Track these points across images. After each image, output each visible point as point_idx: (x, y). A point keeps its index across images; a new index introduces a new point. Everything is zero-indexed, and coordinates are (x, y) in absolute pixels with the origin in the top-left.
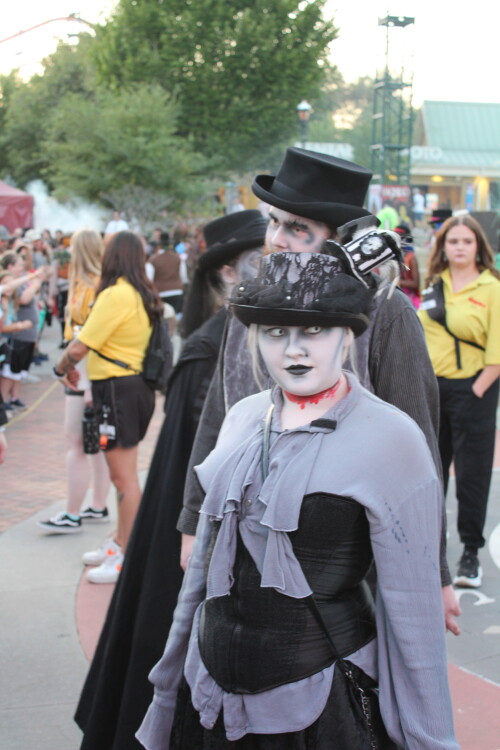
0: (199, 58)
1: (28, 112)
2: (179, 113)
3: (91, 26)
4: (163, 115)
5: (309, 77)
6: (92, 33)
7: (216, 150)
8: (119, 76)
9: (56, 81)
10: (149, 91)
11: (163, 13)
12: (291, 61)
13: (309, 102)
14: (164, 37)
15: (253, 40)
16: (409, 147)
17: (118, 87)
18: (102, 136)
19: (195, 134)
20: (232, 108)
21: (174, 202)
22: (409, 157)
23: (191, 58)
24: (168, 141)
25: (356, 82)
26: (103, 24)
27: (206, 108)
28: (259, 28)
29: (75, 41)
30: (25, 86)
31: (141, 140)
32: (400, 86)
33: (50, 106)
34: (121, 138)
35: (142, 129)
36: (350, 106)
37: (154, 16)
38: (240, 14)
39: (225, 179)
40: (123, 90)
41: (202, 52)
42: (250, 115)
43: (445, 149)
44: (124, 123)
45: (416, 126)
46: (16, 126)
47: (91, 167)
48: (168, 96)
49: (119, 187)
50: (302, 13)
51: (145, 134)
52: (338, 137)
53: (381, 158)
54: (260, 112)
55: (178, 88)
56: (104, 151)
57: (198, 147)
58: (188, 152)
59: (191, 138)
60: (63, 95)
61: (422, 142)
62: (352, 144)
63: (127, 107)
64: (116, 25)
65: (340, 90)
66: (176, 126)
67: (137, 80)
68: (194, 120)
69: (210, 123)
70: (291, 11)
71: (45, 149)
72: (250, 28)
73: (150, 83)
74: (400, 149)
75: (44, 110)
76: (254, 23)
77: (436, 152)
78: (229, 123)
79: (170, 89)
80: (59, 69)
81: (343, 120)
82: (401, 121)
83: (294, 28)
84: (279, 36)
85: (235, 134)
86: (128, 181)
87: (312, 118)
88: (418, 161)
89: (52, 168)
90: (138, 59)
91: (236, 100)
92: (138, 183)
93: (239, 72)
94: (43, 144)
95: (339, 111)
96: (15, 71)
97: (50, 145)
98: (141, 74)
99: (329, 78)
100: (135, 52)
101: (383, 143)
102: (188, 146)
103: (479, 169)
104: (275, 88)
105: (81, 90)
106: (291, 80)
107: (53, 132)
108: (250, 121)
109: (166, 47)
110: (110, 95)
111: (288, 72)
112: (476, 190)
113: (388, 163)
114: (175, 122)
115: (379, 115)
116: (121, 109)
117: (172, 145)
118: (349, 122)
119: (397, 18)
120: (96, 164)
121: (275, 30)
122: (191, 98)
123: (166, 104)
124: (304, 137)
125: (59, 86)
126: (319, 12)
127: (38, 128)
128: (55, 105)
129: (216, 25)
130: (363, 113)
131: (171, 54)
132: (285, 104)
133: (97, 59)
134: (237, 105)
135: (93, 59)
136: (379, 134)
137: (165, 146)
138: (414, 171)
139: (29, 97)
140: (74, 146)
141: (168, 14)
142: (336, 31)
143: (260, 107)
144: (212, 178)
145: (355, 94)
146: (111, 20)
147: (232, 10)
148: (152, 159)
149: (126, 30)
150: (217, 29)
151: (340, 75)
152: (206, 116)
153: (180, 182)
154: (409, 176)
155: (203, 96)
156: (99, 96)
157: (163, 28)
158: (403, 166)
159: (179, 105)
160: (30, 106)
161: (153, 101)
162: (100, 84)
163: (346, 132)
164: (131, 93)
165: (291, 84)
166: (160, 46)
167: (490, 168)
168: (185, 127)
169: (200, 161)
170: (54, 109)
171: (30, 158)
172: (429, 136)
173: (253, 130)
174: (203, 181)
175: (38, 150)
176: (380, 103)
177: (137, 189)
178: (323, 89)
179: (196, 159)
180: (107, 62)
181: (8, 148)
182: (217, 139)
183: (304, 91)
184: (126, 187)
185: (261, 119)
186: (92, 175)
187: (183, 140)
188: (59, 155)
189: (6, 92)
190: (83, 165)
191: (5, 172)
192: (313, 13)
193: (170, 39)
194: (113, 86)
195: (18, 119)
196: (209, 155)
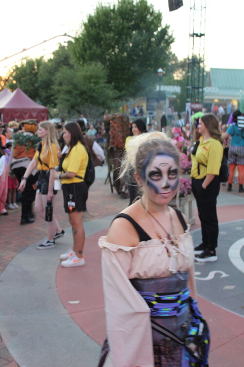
0: (117, 50)
1: (47, 74)
2: (108, 74)
3: (72, 38)
4: (101, 74)
5: (162, 58)
6: (73, 41)
7: (123, 89)
8: (84, 59)
9: (58, 61)
10: (96, 65)
11: (101, 32)
12: (155, 52)
13: (163, 69)
14: (102, 42)
15: (139, 43)
16: (203, 87)
17: (83, 63)
18: (76, 83)
19: (115, 82)
20: (130, 71)
22: (203, 92)
23: (113, 51)
24: (103, 85)
25: (183, 60)
26: (77, 37)
27: (119, 71)
28: (142, 38)
29: (66, 45)
30: (45, 63)
31: (92, 85)
32: (200, 61)
33: (56, 71)
34: (84, 84)
35: (92, 80)
36: (181, 71)
37: (98, 34)
38: (134, 32)
39: (127, 101)
40: (85, 64)
41: (118, 48)
42: (138, 74)
43: (219, 88)
44: (85, 78)
45: (207, 79)
46: (42, 80)
47: (72, 96)
48: (103, 66)
49: (83, 104)
50: (159, 32)
51: (94, 83)
52: (175, 83)
53: (191, 92)
54: (142, 73)
55: (108, 64)
56: (77, 89)
57: (116, 88)
58: (111, 90)
59: (113, 84)
60: (61, 67)
61: (210, 85)
62: (181, 86)
63: (87, 71)
64: (83, 38)
65: (176, 64)
66: (107, 79)
67: (91, 60)
68: (114, 77)
69: (121, 77)
70: (155, 31)
71: (53, 89)
72: (138, 38)
73: (96, 61)
74: (198, 88)
75: (53, 73)
76: (139, 36)
77: (216, 89)
78: (129, 77)
79: (103, 63)
80: (59, 56)
81: (177, 76)
82: (199, 77)
83: (156, 38)
84: (150, 41)
85: (131, 82)
86: (87, 102)
87: (164, 75)
88: (208, 93)
89: (56, 97)
90: (92, 52)
91: (132, 68)
92: (91, 103)
93: (133, 56)
94: (53, 87)
95: (176, 72)
96: (42, 57)
97: (56, 87)
98: (93, 58)
99: (172, 59)
100: (90, 48)
101: (192, 85)
102: (112, 87)
103: (234, 96)
104: (148, 63)
105: (68, 64)
106: (155, 59)
107: (57, 82)
108: (138, 77)
109: (103, 46)
110: (80, 67)
111: (154, 56)
113: (194, 94)
114: (107, 77)
116: (84, 73)
117: (105, 87)
118: (180, 77)
119: (197, 34)
120: (74, 95)
121: (148, 39)
122: (113, 67)
123: (103, 70)
124: (160, 83)
125: (59, 63)
126: (166, 31)
127: (51, 80)
128: (58, 71)
129: (124, 37)
130: (185, 73)
131: (105, 49)
132: (153, 70)
133: (75, 51)
134: (132, 70)
135: (73, 52)
136: (190, 82)
137: (102, 87)
138: (206, 97)
139: (47, 68)
140: (65, 88)
141: (104, 32)
142: (174, 39)
143: (142, 71)
144: (122, 101)
145: (183, 65)
146: (81, 36)
147: (130, 31)
148: (97, 93)
149: (87, 40)
150: (124, 39)
151: (176, 57)
152: (120, 75)
153: (108, 102)
154: (203, 99)
155: (119, 67)
156: (76, 67)
157: (102, 39)
158: (201, 95)
159: (108, 70)
160: (48, 71)
161: (97, 68)
162: (76, 62)
163: (178, 81)
164: (88, 65)
165: (155, 61)
166: (101, 46)
167: (238, 96)
168: (111, 79)
169: (117, 93)
170: (58, 73)
171: (47, 93)
172: (213, 83)
174: (118, 102)
175: (50, 89)
176: (190, 69)
177: (90, 105)
178: (170, 64)
179: (115, 93)
180: (79, 53)
181: (39, 88)
182: (124, 84)
183: (160, 64)
184: (86, 104)
186: (72, 100)
187: (110, 85)
188: (59, 91)
189: (38, 66)
190: (69, 96)
191: (37, 98)
192: (164, 32)
193: (105, 43)
194: (81, 63)
195: (42, 76)
196: (121, 91)
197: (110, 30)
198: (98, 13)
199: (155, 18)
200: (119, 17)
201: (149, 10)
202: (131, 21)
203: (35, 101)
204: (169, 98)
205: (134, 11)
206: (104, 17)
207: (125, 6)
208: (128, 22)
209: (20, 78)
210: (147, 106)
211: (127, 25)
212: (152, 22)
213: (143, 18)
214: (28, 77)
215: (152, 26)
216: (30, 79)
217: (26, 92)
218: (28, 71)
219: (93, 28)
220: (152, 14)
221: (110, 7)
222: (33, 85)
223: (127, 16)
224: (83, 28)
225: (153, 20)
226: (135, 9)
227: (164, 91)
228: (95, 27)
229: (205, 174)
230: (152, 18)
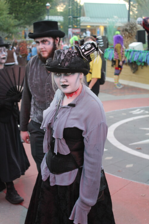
2: (9, 7)
4: (4, 7)
7: (21, 19)
13: (49, 3)
16: (80, 17)
19: (15, 14)
20: (26, 5)
21: (9, 35)
22: (80, 20)
24: (7, 16)
27: (18, 5)
36: (62, 5)
39: (25, 27)
42: (32, 7)
43: (91, 17)
45: (82, 11)
48: (5, 1)
52: (59, 14)
53: (72, 20)
54: (35, 6)
57: (16, 18)
58: (13, 19)
59: (14, 15)
61: (84, 15)
62: (63, 16)
68: (14, 9)
69: (19, 10)
74: (77, 17)
77: (88, 18)
78: (25, 10)
81: (60, 9)
82: (77, 9)
85: (27, 14)
87: (51, 8)
88: (83, 21)
91: (27, 3)
95: (58, 6)
101: (72, 15)
102: (12, 17)
103: (101, 23)
108: (32, 9)
112: (100, 30)
113: (74, 22)
114: (8, 10)
115: (71, 7)
117: (8, 17)
118: (62, 9)
122: (13, 2)
123: (5, 4)
124: (48, 14)
130: (66, 7)
132: (42, 4)
134: (27, 4)
136: (71, 13)
137: (6, 17)
138: (82, 24)
143: (35, 5)
144: (21, 27)
148: (2, 22)
152: (18, 8)
153: (11, 28)
154: (80, 26)
155: (17, 2)
158: (78, 23)
159: (9, 4)
163: (61, 13)
167: (104, 23)
168: (11, 11)
169: (17, 22)
172: (86, 14)
173: (33, 12)
174: (18, 28)
176: (71, 4)
179: (16, 21)
182: (22, 15)
185: (35, 9)
187: (11, 15)
196: (19, 20)
229: (90, 79)
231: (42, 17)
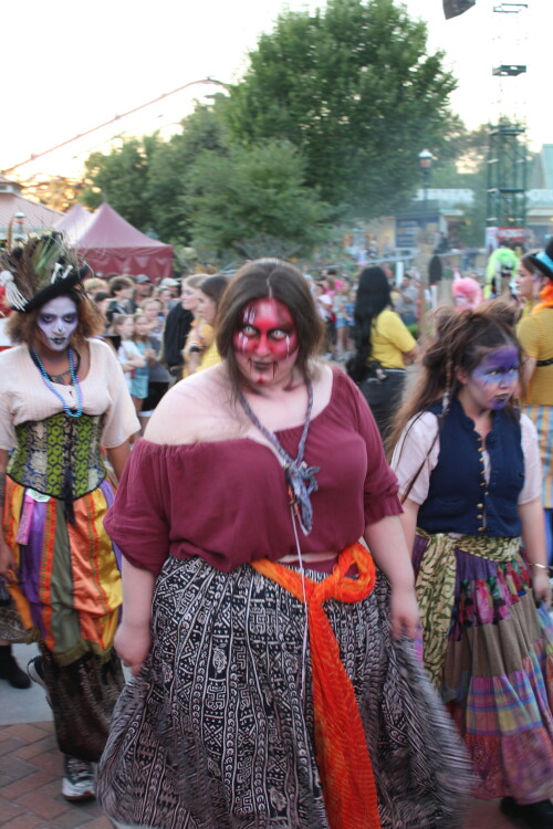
0: (325, 111)
1: (169, 169)
2: (306, 165)
3: (225, 86)
4: (291, 167)
5: (430, 127)
6: (227, 94)
7: (342, 199)
8: (251, 132)
9: (193, 140)
10: (279, 146)
11: (290, 72)
12: (412, 112)
13: (431, 150)
14: (292, 95)
15: (376, 94)
16: (525, 190)
17: (250, 142)
18: (234, 188)
19: (323, 184)
20: (357, 159)
21: (303, 249)
22: (525, 201)
23: (318, 114)
24: (297, 191)
25: (477, 129)
26: (236, 84)
27: (332, 160)
29: (212, 102)
30: (165, 144)
31: (271, 191)
32: (518, 130)
33: (188, 163)
34: (252, 190)
35: (272, 181)
36: (473, 154)
37: (283, 75)
38: (364, 69)
39: (350, 225)
40: (254, 147)
41: (328, 106)
44: (255, 176)
46: (156, 182)
47: (225, 218)
48: (296, 149)
49: (252, 235)
50: (423, 66)
51: (276, 186)
52: (463, 182)
53: (497, 200)
54: (384, 161)
55: (306, 142)
56: (237, 202)
57: (325, 196)
58: (316, 201)
59: (319, 188)
60: (200, 152)
61: (541, 185)
62: (472, 188)
63: (258, 161)
64: (248, 85)
65: (462, 138)
66: (304, 177)
67: (267, 136)
68: (321, 171)
69: (337, 173)
70: (411, 65)
71: (183, 203)
72: (373, 82)
73: (279, 138)
74: (514, 192)
75: (182, 166)
76: (377, 77)
78: (355, 172)
79: (296, 142)
80: (196, 128)
81: (466, 166)
82: (515, 166)
83: (415, 80)
84: (400, 87)
85: (360, 183)
86: (260, 231)
87: (435, 164)
88: (537, 203)
89: (189, 220)
90: (268, 116)
91: (361, 150)
92: (268, 232)
93: (363, 124)
94: (182, 198)
95: (461, 158)
96: (157, 132)
97: (189, 199)
98: (271, 130)
99: (452, 127)
100: (265, 109)
101: (498, 186)
102: (315, 195)
104: (398, 138)
105: (216, 147)
106: (412, 129)
107: (191, 187)
108: (374, 170)
109: (294, 104)
110: (242, 151)
111: (410, 122)
113: (504, 206)
114: (303, 173)
115: (494, 160)
116: (252, 165)
117: (301, 195)
118: (471, 167)
119: (509, 67)
120: (229, 215)
121: (396, 83)
122: (318, 150)
123: (294, 157)
124: (427, 184)
125: (196, 144)
126: (438, 65)
127: (177, 184)
128: (192, 162)
129: (340, 80)
130: (483, 159)
131: (297, 110)
132: (408, 153)
133: (230, 117)
134: (362, 156)
135: (226, 118)
136: (494, 179)
137: (294, 196)
138: (531, 213)
139: (169, 155)
140: (209, 199)
141: (296, 72)
142: (455, 82)
143: (384, 156)
144: (339, 226)
145: (477, 141)
146: (243, 81)
147: (356, 66)
148: (281, 209)
149: (257, 90)
150: (342, 86)
151: (461, 123)
152: (333, 167)
153: (309, 229)
154: (525, 217)
155: (330, 148)
156: (233, 152)
157: (291, 87)
158: (520, 208)
159: (306, 158)
160: (170, 164)
161: (281, 153)
162: (233, 141)
163: (466, 177)
164: (260, 147)
165: (413, 133)
166: (288, 104)
169: (328, 209)
170: (191, 166)
171: (171, 211)
172: (548, 179)
173: (378, 178)
174: (331, 228)
175: (177, 204)
177: (268, 237)
178: (447, 138)
180: (239, 119)
181: (151, 203)
182: (344, 187)
183: (425, 140)
184: (258, 235)
185: (384, 168)
186: (227, 226)
187: (311, 190)
188: (196, 208)
189: (149, 151)
190: (218, 217)
191: (147, 226)
192: (433, 66)
193: (297, 96)
194: (245, 142)
195: (159, 176)
196: (335, 204)
197: (308, 65)
198: (281, 26)
199: (413, 34)
200: (331, 35)
201: (398, 17)
202: (356, 44)
203: (144, 232)
204: (447, 217)
205: (363, 21)
206: (296, 38)
207: (342, 10)
208: (349, 47)
209: (109, 180)
210: (398, 236)
211: (347, 53)
212: (405, 45)
213: (383, 36)
214: (128, 178)
215: (406, 55)
216: (132, 183)
217: (122, 211)
218: (126, 165)
219: (272, 63)
220: (404, 26)
221: (307, 13)
222: (137, 195)
223: (348, 33)
224: (249, 62)
225: (406, 40)
226: (365, 16)
227: (435, 201)
228: (276, 60)
230: (405, 34)
231: (406, 193)
